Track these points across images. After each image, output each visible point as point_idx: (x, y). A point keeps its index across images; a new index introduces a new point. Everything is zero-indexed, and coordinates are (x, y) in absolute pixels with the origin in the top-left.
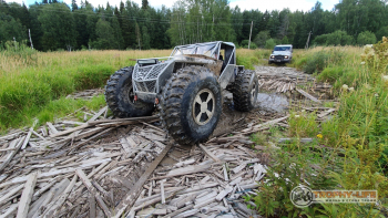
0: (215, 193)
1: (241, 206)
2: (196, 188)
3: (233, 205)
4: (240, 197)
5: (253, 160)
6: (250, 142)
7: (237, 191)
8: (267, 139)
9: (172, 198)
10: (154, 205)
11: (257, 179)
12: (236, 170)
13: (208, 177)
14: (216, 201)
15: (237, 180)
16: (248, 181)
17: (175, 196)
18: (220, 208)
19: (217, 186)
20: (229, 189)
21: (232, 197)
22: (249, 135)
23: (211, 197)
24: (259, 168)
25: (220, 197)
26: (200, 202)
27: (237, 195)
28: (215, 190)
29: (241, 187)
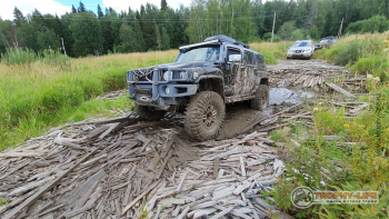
0: (233, 187)
1: (259, 201)
3: (251, 199)
4: (258, 193)
5: (272, 157)
6: (268, 140)
7: (255, 187)
8: (289, 136)
10: (174, 195)
11: (277, 175)
14: (234, 195)
15: (255, 176)
16: (268, 177)
17: (193, 189)
18: (238, 201)
19: (235, 181)
20: (247, 184)
21: (250, 191)
23: (228, 191)
24: (279, 164)
25: (237, 191)
26: (218, 195)
27: (256, 191)
28: (233, 184)
29: (259, 182)
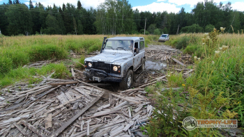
0: (123, 126)
1: (139, 133)
2: (111, 124)
3: (134, 133)
4: (138, 128)
5: (147, 103)
6: (145, 92)
7: (137, 124)
8: (155, 90)
9: (95, 132)
11: (149, 115)
12: (136, 110)
13: (118, 116)
14: (124, 131)
15: (137, 117)
16: (143, 117)
17: (97, 131)
19: (124, 122)
20: (132, 123)
21: (134, 128)
22: (144, 87)
23: (120, 129)
24: (150, 108)
25: (126, 129)
26: (113, 133)
27: (137, 127)
28: (123, 124)
29: (139, 121)
